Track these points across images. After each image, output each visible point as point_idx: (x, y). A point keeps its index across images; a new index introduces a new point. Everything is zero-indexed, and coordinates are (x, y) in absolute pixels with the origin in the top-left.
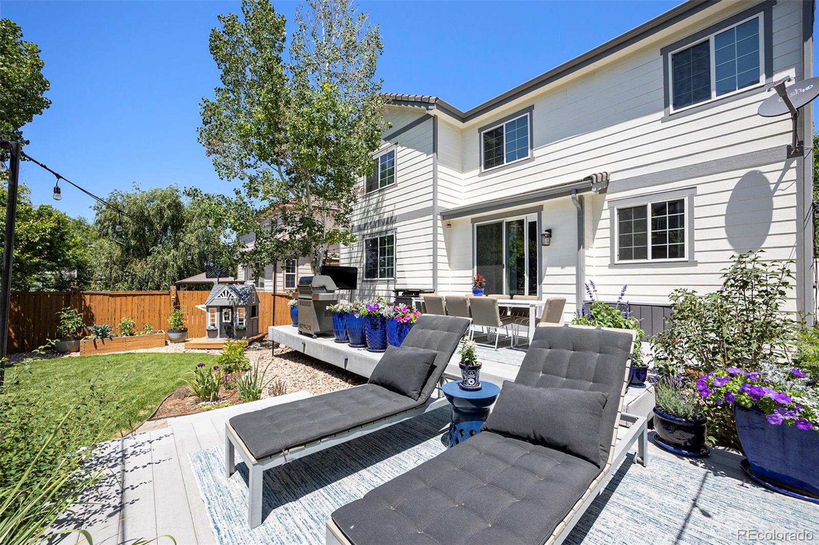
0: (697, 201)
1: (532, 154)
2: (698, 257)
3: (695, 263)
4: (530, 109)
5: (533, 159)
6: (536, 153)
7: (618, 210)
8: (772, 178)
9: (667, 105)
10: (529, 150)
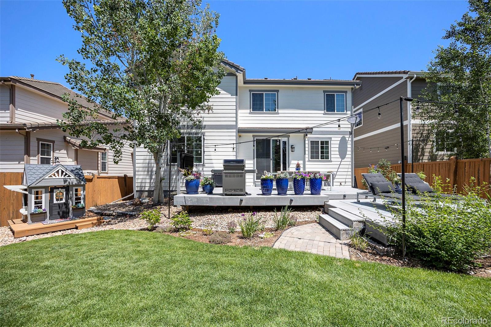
0: (332, 142)
1: (278, 111)
2: (332, 159)
3: (331, 161)
4: (277, 91)
5: (278, 113)
6: (280, 111)
7: (311, 141)
8: (347, 139)
9: (325, 110)
10: (277, 109)
